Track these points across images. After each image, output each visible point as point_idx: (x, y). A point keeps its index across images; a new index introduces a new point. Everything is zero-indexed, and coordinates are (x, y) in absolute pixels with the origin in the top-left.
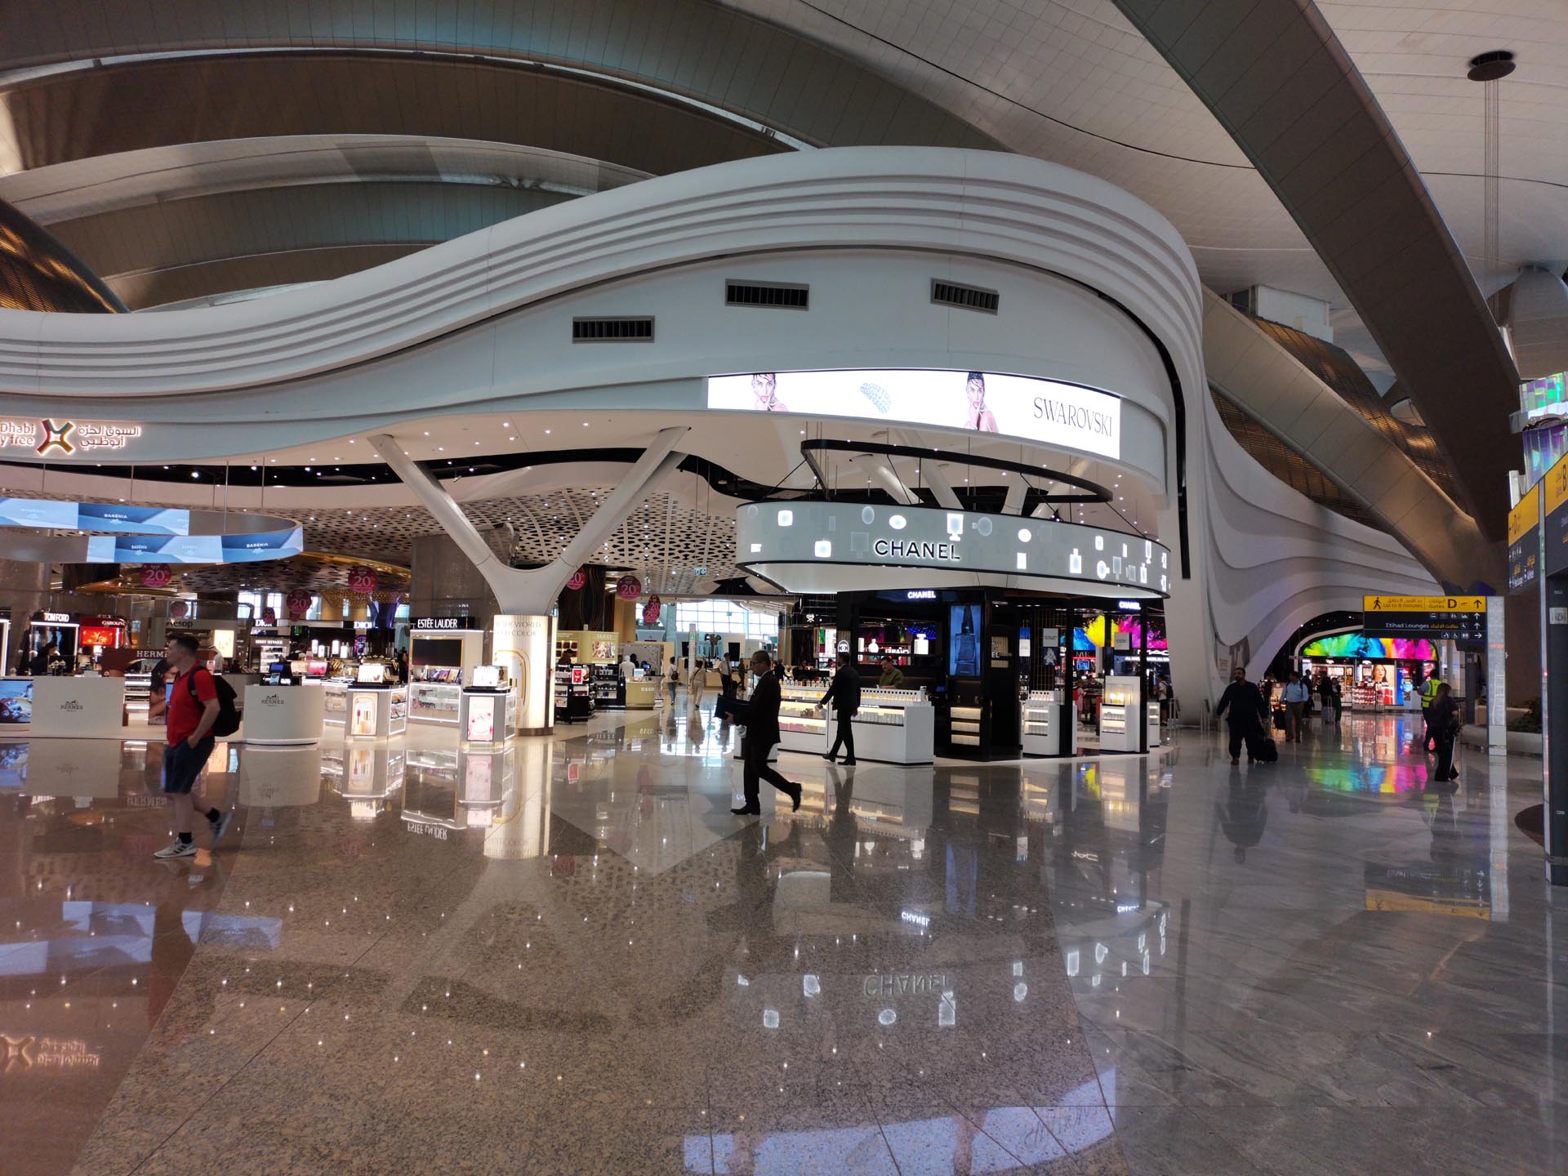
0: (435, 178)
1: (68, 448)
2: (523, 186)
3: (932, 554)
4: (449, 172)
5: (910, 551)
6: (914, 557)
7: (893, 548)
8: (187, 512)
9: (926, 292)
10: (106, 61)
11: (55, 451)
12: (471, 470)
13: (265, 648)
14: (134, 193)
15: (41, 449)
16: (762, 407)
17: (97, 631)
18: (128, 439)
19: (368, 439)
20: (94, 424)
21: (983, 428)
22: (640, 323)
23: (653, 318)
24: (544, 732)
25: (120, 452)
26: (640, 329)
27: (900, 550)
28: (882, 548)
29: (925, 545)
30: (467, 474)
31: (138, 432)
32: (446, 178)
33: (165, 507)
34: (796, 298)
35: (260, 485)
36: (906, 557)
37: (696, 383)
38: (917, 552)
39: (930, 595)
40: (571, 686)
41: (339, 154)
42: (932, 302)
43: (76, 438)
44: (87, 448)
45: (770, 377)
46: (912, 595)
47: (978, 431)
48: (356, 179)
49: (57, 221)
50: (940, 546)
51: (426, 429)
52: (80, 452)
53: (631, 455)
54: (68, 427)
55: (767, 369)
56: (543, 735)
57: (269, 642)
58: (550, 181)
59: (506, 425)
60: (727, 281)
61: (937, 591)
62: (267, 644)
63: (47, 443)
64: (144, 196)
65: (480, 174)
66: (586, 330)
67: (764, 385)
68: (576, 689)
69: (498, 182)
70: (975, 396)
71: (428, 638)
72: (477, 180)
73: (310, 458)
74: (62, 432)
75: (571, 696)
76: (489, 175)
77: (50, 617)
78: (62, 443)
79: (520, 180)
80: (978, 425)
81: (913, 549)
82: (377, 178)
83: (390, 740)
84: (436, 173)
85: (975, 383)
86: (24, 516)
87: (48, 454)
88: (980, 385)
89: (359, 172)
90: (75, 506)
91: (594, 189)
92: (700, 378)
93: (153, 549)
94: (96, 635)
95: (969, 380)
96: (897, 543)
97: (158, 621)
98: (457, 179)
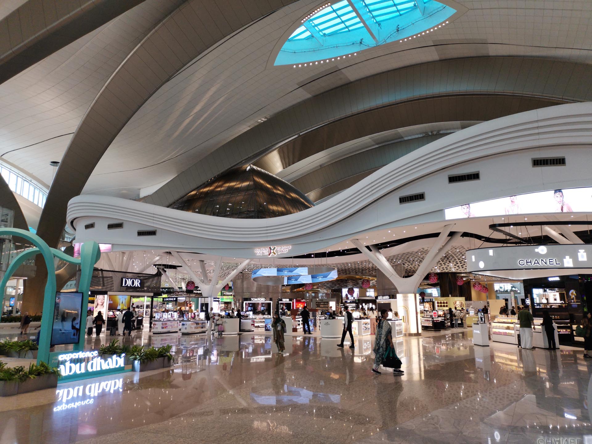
0: (402, 139)
1: (275, 254)
2: (433, 134)
3: (546, 263)
4: (406, 136)
5: (535, 263)
6: (537, 265)
7: (527, 262)
8: (307, 268)
9: (530, 163)
10: (301, 134)
11: (272, 255)
12: (388, 246)
13: (350, 307)
14: (314, 167)
15: (269, 255)
16: (466, 216)
17: (300, 303)
18: (288, 250)
19: (350, 241)
20: (280, 246)
21: (565, 210)
22: (420, 195)
23: (424, 193)
24: (418, 334)
25: (287, 253)
26: (420, 197)
27: (530, 263)
28: (522, 263)
29: (542, 260)
30: (387, 247)
31: (290, 247)
32: (406, 139)
33: (298, 267)
34: (475, 176)
35: (326, 257)
36: (533, 265)
37: (441, 211)
38: (538, 263)
39: (557, 279)
40: (433, 318)
41: (370, 140)
42: (533, 167)
43: (277, 251)
44: (279, 253)
45: (467, 206)
46: (550, 279)
47: (562, 213)
48: (377, 146)
49: (295, 180)
50: (549, 260)
51: (367, 235)
52: (278, 254)
53: (436, 235)
54: (275, 248)
55: (466, 203)
56: (417, 336)
57: (351, 305)
58: (443, 130)
59: (389, 232)
60: (448, 175)
61: (560, 277)
62: (350, 305)
63: (270, 253)
64: (317, 167)
65: (417, 134)
66: (403, 200)
67: (466, 209)
68: (435, 319)
69: (424, 135)
70: (559, 199)
71: (382, 302)
72: (417, 136)
73: (340, 248)
74: (274, 249)
75: (433, 321)
76: (421, 134)
77: (284, 300)
78: (274, 253)
79: (432, 132)
80: (562, 210)
81: (536, 262)
82: (384, 144)
83: (363, 337)
84: (402, 138)
85: (558, 194)
86: (265, 273)
87: (271, 256)
88: (561, 195)
89: (377, 144)
90: (276, 269)
91: (460, 128)
92: (442, 210)
93: (296, 280)
94: (300, 304)
95: (555, 193)
96: (529, 260)
97: (314, 300)
98: (410, 138)
